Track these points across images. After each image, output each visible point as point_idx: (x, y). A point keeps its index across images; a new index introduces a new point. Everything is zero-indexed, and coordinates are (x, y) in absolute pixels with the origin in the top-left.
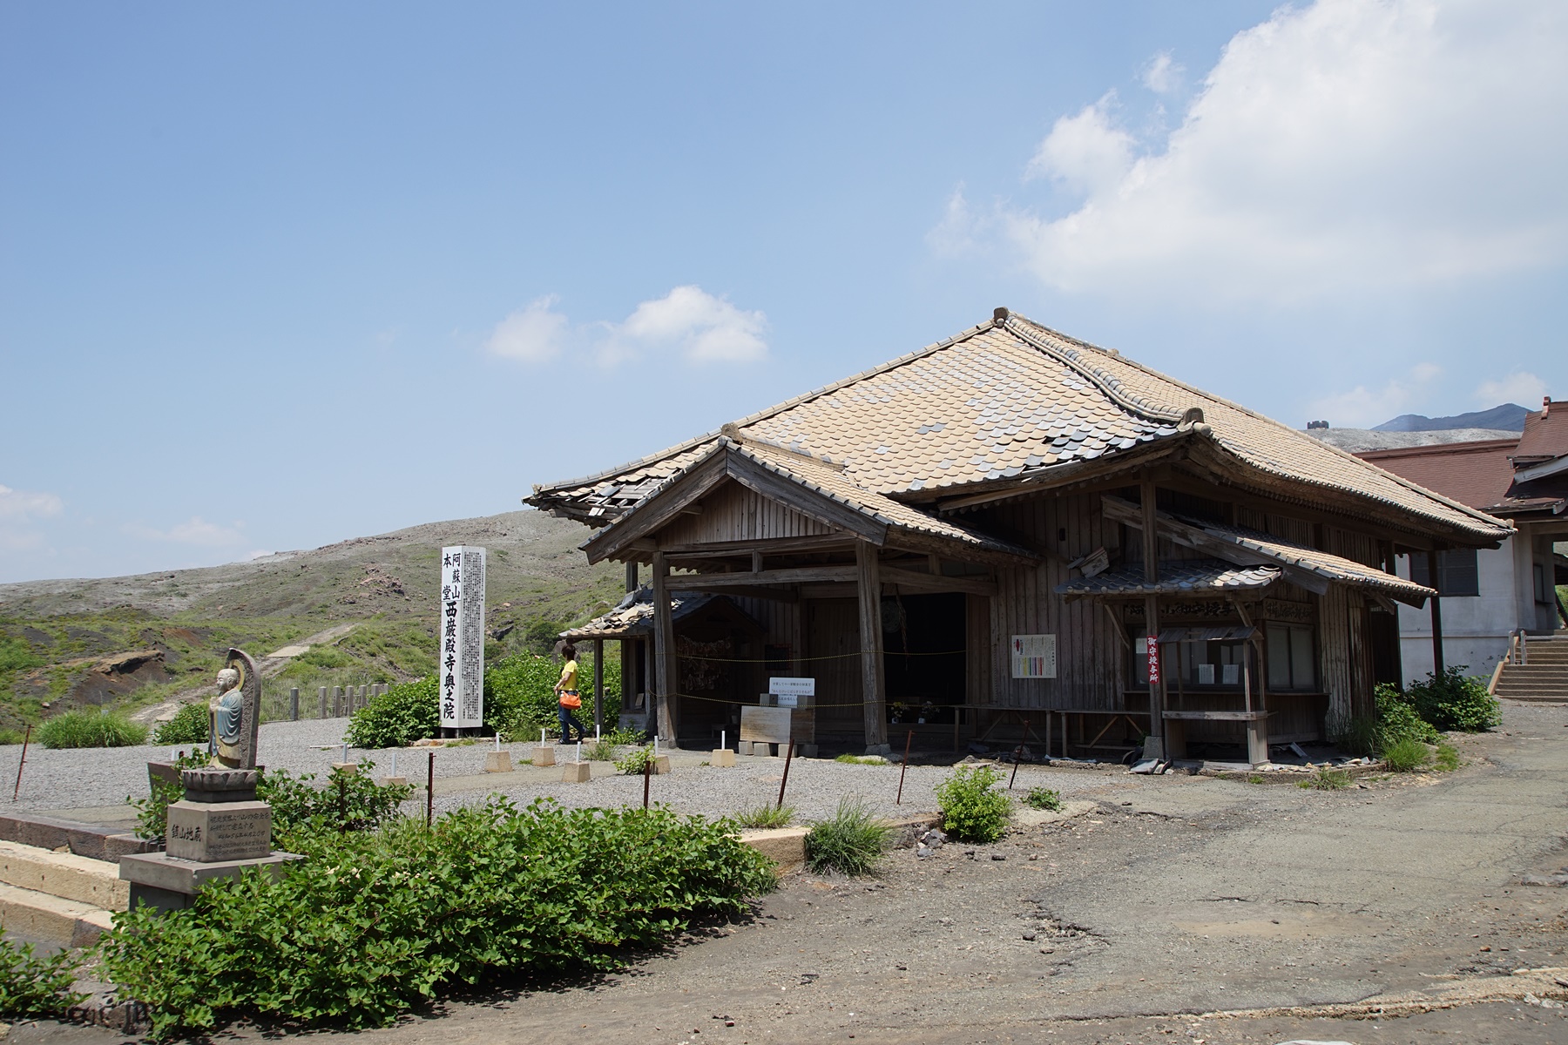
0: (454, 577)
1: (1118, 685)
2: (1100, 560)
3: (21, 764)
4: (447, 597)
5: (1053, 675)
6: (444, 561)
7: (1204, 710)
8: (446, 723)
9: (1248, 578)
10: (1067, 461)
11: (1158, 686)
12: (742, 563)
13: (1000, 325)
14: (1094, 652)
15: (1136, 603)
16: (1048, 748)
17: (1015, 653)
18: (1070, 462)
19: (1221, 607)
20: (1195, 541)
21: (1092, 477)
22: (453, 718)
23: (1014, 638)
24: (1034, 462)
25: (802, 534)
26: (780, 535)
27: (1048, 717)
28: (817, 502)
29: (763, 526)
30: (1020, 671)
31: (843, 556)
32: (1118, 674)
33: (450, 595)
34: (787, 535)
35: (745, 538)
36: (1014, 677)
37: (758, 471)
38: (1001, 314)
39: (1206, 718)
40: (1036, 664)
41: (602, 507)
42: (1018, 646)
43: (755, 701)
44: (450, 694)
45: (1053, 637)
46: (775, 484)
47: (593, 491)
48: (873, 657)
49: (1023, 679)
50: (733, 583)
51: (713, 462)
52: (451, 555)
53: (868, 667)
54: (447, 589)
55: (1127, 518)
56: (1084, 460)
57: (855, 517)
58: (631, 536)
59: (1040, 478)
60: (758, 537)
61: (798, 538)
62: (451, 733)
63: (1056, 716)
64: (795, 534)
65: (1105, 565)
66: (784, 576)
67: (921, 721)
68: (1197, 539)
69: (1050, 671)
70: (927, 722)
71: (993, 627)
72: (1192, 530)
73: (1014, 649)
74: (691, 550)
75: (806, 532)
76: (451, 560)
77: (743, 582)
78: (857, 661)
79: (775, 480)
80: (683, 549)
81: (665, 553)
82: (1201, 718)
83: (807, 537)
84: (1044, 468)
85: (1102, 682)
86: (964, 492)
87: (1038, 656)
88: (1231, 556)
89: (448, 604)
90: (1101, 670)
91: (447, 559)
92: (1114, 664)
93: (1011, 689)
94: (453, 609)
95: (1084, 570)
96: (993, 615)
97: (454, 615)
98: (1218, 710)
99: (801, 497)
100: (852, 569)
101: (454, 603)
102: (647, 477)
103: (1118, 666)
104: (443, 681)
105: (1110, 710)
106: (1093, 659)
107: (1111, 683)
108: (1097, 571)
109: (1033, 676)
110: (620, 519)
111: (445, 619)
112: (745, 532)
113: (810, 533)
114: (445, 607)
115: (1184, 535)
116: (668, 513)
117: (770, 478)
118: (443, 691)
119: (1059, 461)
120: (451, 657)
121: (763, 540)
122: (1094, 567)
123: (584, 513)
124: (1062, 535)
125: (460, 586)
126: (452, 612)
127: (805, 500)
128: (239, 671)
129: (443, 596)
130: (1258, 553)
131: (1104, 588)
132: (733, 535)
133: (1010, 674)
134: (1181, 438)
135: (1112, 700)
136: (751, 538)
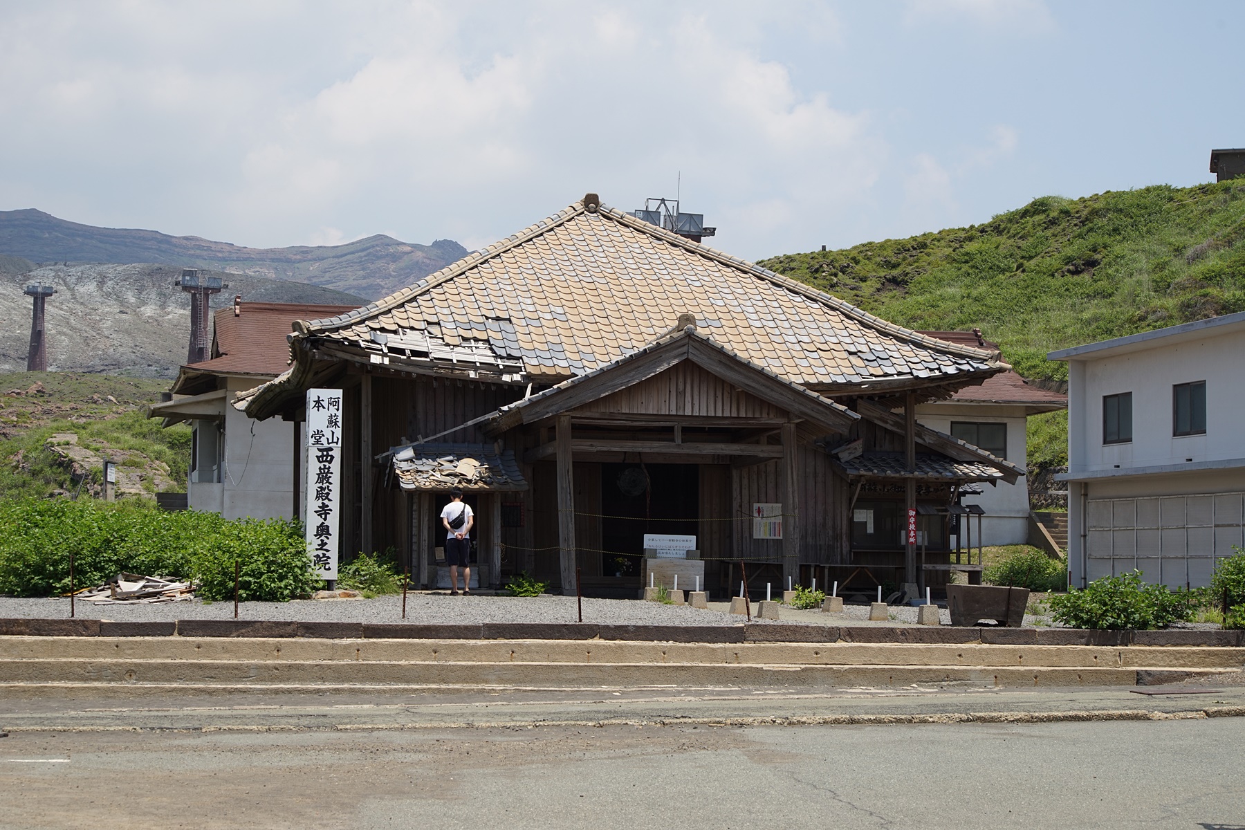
0: (330, 422)
1: (844, 545)
2: (856, 448)
4: (318, 442)
11: (914, 546)
12: (663, 434)
13: (592, 210)
14: (825, 519)
17: (757, 520)
18: (896, 377)
21: (910, 390)
22: (329, 569)
23: (756, 506)
24: (863, 372)
25: (734, 415)
26: (711, 414)
30: (761, 533)
32: (844, 537)
33: (324, 440)
34: (719, 414)
35: (674, 413)
36: (756, 536)
37: (723, 360)
38: (591, 203)
40: (771, 528)
42: (759, 512)
44: (323, 544)
45: (780, 506)
49: (763, 540)
50: (652, 451)
51: (674, 345)
54: (318, 434)
60: (688, 412)
65: (859, 452)
68: (928, 439)
71: (735, 496)
72: (927, 432)
73: (756, 514)
74: (606, 417)
81: (573, 417)
85: (831, 543)
89: (321, 450)
90: (831, 533)
92: (841, 529)
93: (752, 547)
94: (328, 455)
96: (736, 486)
97: (330, 462)
101: (331, 449)
103: (844, 531)
104: (311, 530)
105: (837, 563)
106: (824, 525)
107: (839, 543)
109: (768, 537)
111: (315, 464)
112: (672, 409)
114: (315, 452)
115: (919, 435)
117: (736, 368)
120: (325, 505)
122: (850, 453)
125: (338, 432)
126: (325, 459)
129: (312, 441)
133: (751, 535)
135: (839, 557)
136: (681, 413)
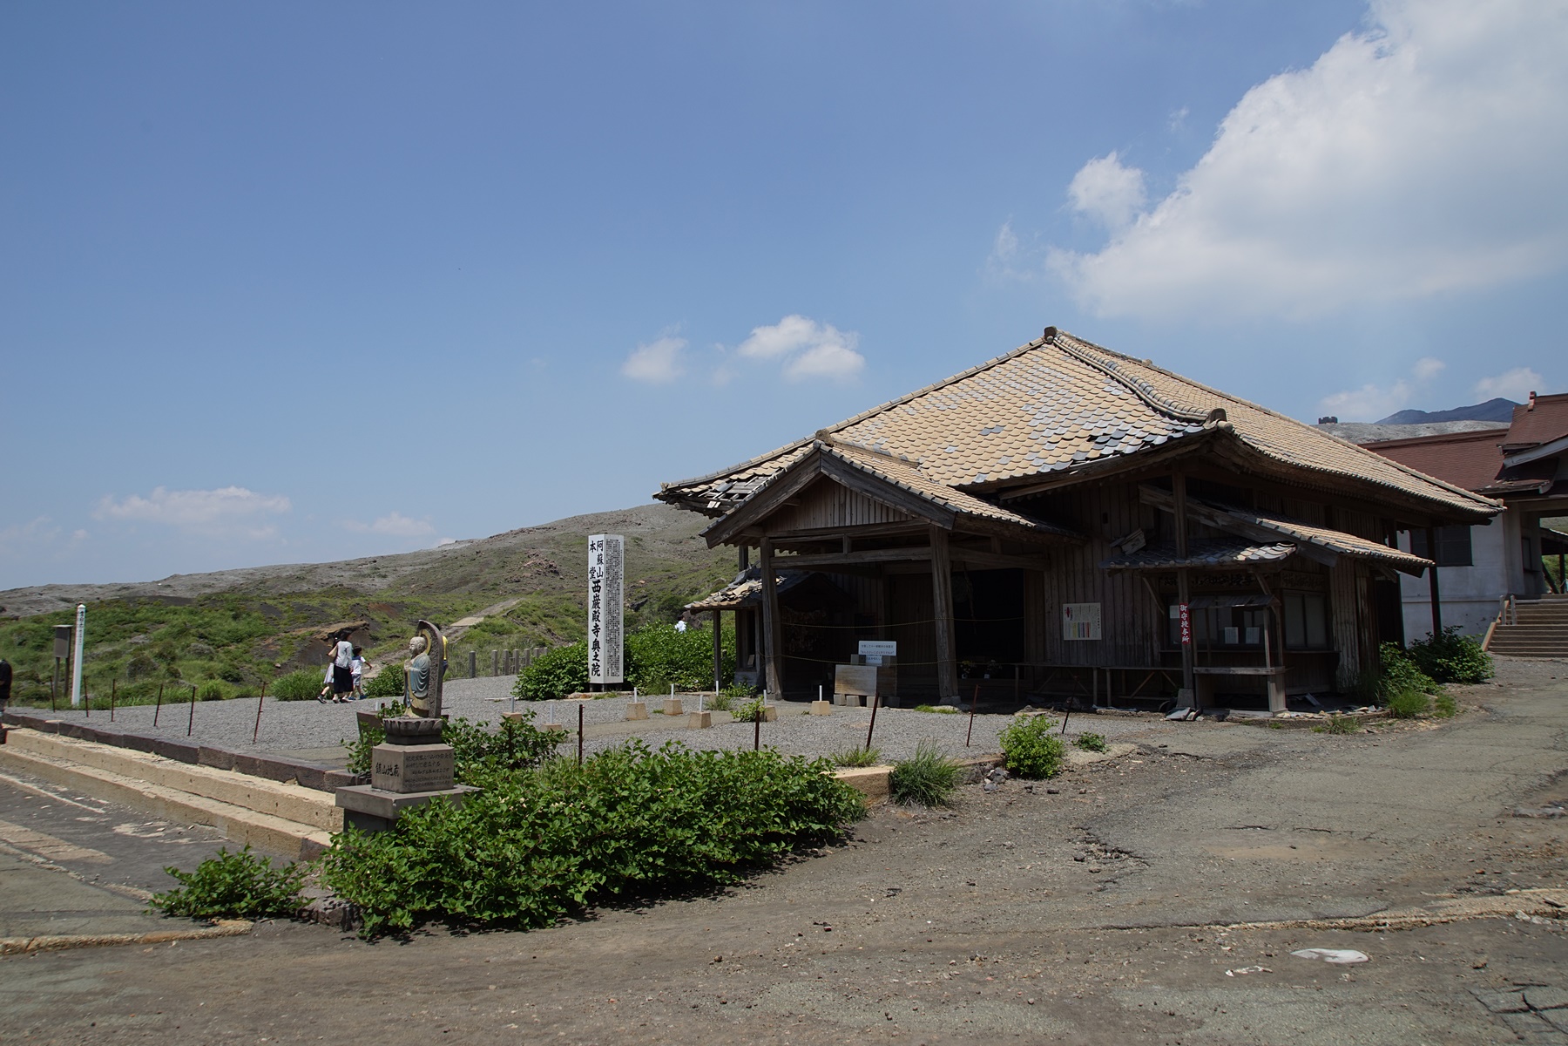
0: (598, 560)
1: (1155, 645)
2: (1138, 540)
3: (259, 714)
4: (593, 576)
5: (1099, 637)
6: (590, 547)
7: (1230, 666)
8: (594, 679)
9: (1267, 553)
10: (1109, 455)
11: (1189, 646)
12: (835, 546)
13: (1050, 341)
14: (1133, 617)
15: (1169, 576)
16: (1095, 699)
17: (1066, 619)
18: (1111, 456)
19: (1244, 578)
20: (1221, 522)
21: (1131, 468)
22: (599, 675)
23: (1065, 606)
24: (1080, 457)
25: (884, 521)
26: (866, 522)
27: (1095, 673)
28: (896, 494)
29: (851, 514)
30: (1070, 634)
31: (919, 538)
32: (1155, 637)
33: (595, 575)
34: (872, 522)
35: (836, 525)
36: (1065, 639)
37: (847, 469)
38: (1050, 332)
39: (1231, 672)
40: (1084, 628)
41: (718, 501)
42: (1068, 613)
43: (847, 661)
44: (596, 656)
45: (1098, 605)
46: (861, 480)
47: (711, 488)
48: (945, 623)
49: (1073, 641)
50: (827, 562)
51: (809, 461)
52: (595, 542)
53: (941, 632)
54: (593, 569)
55: (1161, 503)
56: (1123, 454)
57: (928, 506)
58: (743, 524)
59: (1086, 470)
60: (848, 524)
61: (881, 524)
62: (597, 688)
63: (1101, 672)
64: (878, 521)
65: (1142, 543)
66: (869, 556)
67: (987, 676)
68: (1222, 520)
69: (1096, 634)
70: (991, 677)
71: (1046, 597)
72: (1218, 513)
73: (1065, 616)
75: (888, 519)
76: (596, 546)
77: (836, 562)
78: (933, 624)
79: (861, 476)
80: (785, 534)
81: (770, 538)
82: (1227, 673)
83: (888, 523)
84: (1088, 462)
85: (1141, 643)
86: (1021, 483)
87: (1086, 622)
88: (1252, 535)
89: (594, 582)
90: (1140, 632)
91: (592, 545)
92: (1151, 628)
93: (1063, 649)
94: (598, 586)
95: (1124, 548)
96: (1047, 587)
97: (599, 591)
98: (1242, 666)
99: (882, 490)
100: (929, 548)
101: (599, 581)
102: (755, 475)
103: (1155, 629)
104: (591, 645)
105: (1148, 666)
106: (1133, 624)
107: (1149, 644)
108: (1136, 549)
109: (1082, 639)
110: (733, 510)
111: (591, 594)
112: (836, 520)
113: (891, 520)
114: (591, 585)
115: (1211, 518)
116: (773, 505)
118: (591, 654)
119: (1102, 456)
120: (597, 625)
121: (851, 526)
122: (1133, 545)
123: (704, 506)
124: (1105, 518)
125: (602, 566)
126: (597, 589)
127: (886, 492)
128: (426, 639)
129: (590, 575)
130: (1275, 531)
131: (1142, 563)
132: (826, 523)
133: (1062, 636)
134: (1207, 434)
135: (1149, 659)
136: (842, 525)
